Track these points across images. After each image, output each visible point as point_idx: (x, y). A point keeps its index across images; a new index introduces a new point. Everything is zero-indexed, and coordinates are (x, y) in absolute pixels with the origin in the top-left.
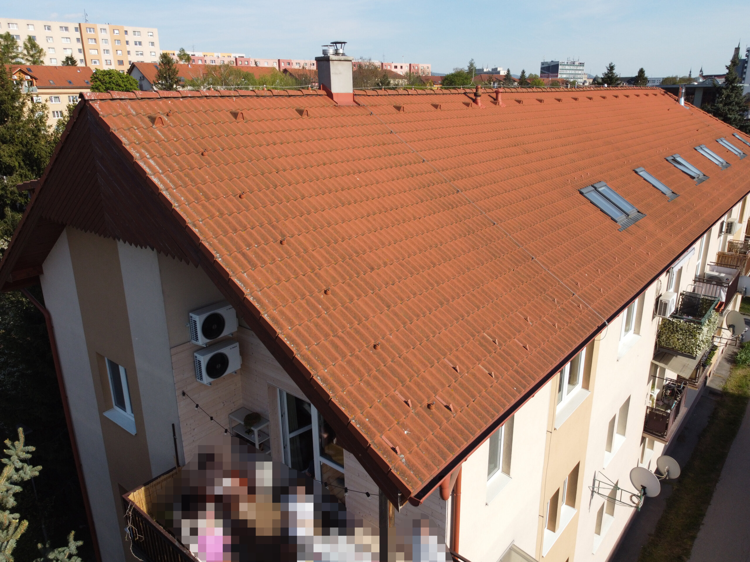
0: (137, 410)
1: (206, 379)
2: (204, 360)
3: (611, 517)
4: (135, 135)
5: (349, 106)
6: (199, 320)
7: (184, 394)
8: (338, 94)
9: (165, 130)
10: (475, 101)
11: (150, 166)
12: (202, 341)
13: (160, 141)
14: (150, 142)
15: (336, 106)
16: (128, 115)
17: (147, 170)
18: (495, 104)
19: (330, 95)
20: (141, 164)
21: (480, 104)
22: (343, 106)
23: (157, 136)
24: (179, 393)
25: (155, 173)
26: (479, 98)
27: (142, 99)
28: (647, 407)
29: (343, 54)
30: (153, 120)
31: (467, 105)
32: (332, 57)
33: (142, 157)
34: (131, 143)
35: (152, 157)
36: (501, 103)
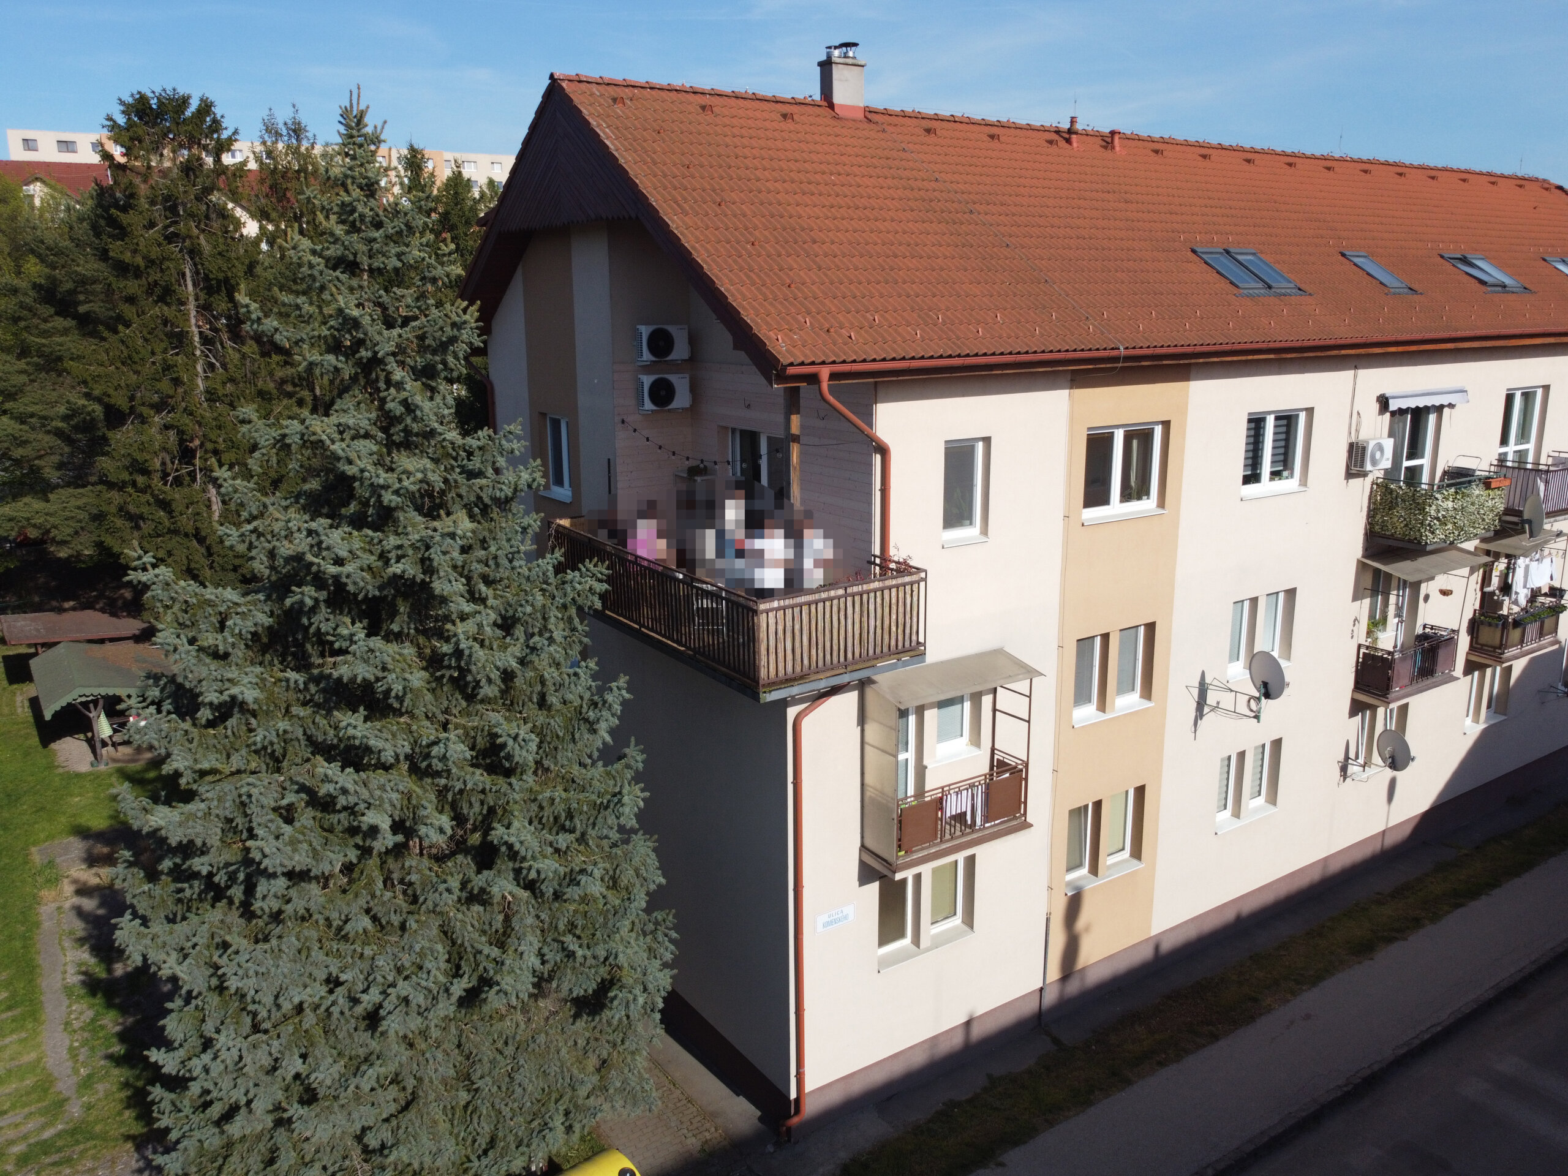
0: (575, 485)
1: (649, 405)
2: (647, 380)
3: (1272, 807)
4: (596, 110)
5: (854, 121)
6: (645, 331)
7: (623, 422)
8: (842, 106)
9: (627, 111)
10: (1068, 141)
11: (605, 133)
12: (647, 356)
13: (619, 117)
14: (608, 116)
15: (837, 118)
16: (592, 94)
17: (602, 134)
18: (1105, 148)
19: (831, 106)
20: (598, 130)
21: (1075, 145)
22: (847, 120)
23: (616, 113)
24: (618, 419)
25: (608, 138)
26: (1074, 136)
27: (608, 84)
28: (1360, 646)
29: (854, 58)
30: (615, 100)
31: (1050, 142)
32: (834, 59)
33: (599, 125)
34: (591, 114)
35: (608, 127)
36: (1117, 148)
